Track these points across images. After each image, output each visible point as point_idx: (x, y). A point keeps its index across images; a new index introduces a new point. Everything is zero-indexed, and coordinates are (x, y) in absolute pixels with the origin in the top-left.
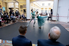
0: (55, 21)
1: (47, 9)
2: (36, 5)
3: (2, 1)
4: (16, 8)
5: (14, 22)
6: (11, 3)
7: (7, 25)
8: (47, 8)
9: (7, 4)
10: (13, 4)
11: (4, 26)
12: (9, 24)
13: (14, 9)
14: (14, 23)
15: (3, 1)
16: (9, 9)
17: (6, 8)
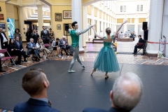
0: (156, 55)
1: (133, 22)
2: (101, 11)
3: (6, 2)
4: (45, 21)
6: (32, 6)
7: (16, 68)
9: (20, 10)
10: (36, 8)
11: (8, 72)
12: (23, 67)
13: (37, 24)
14: (36, 63)
15: (9, 2)
16: (26, 22)
17: (17, 21)
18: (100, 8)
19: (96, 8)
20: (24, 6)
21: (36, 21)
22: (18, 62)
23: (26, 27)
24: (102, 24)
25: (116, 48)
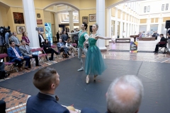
3: (44, 10)
4: (75, 25)
5: (66, 56)
6: (65, 12)
7: (49, 63)
8: (157, 19)
9: (55, 15)
10: (68, 14)
11: (43, 66)
12: (55, 62)
14: (65, 59)
15: (47, 10)
16: (60, 26)
17: (53, 25)
18: (124, 10)
19: (120, 10)
20: (58, 12)
21: (68, 25)
22: (51, 59)
23: (60, 30)
24: (125, 25)
25: (136, 47)
